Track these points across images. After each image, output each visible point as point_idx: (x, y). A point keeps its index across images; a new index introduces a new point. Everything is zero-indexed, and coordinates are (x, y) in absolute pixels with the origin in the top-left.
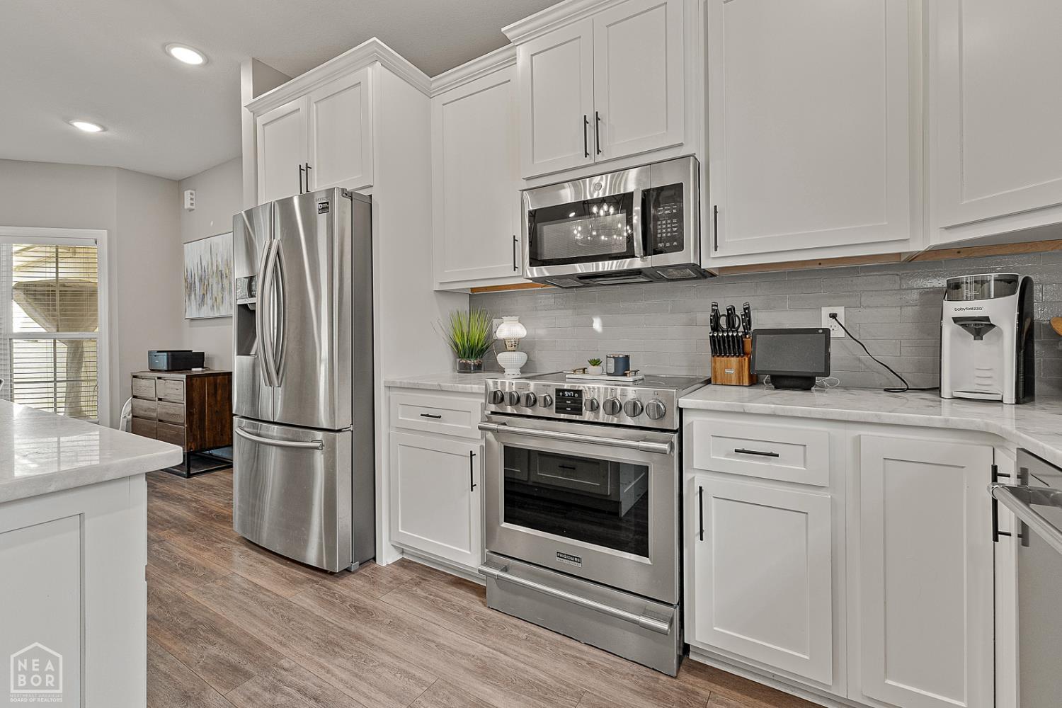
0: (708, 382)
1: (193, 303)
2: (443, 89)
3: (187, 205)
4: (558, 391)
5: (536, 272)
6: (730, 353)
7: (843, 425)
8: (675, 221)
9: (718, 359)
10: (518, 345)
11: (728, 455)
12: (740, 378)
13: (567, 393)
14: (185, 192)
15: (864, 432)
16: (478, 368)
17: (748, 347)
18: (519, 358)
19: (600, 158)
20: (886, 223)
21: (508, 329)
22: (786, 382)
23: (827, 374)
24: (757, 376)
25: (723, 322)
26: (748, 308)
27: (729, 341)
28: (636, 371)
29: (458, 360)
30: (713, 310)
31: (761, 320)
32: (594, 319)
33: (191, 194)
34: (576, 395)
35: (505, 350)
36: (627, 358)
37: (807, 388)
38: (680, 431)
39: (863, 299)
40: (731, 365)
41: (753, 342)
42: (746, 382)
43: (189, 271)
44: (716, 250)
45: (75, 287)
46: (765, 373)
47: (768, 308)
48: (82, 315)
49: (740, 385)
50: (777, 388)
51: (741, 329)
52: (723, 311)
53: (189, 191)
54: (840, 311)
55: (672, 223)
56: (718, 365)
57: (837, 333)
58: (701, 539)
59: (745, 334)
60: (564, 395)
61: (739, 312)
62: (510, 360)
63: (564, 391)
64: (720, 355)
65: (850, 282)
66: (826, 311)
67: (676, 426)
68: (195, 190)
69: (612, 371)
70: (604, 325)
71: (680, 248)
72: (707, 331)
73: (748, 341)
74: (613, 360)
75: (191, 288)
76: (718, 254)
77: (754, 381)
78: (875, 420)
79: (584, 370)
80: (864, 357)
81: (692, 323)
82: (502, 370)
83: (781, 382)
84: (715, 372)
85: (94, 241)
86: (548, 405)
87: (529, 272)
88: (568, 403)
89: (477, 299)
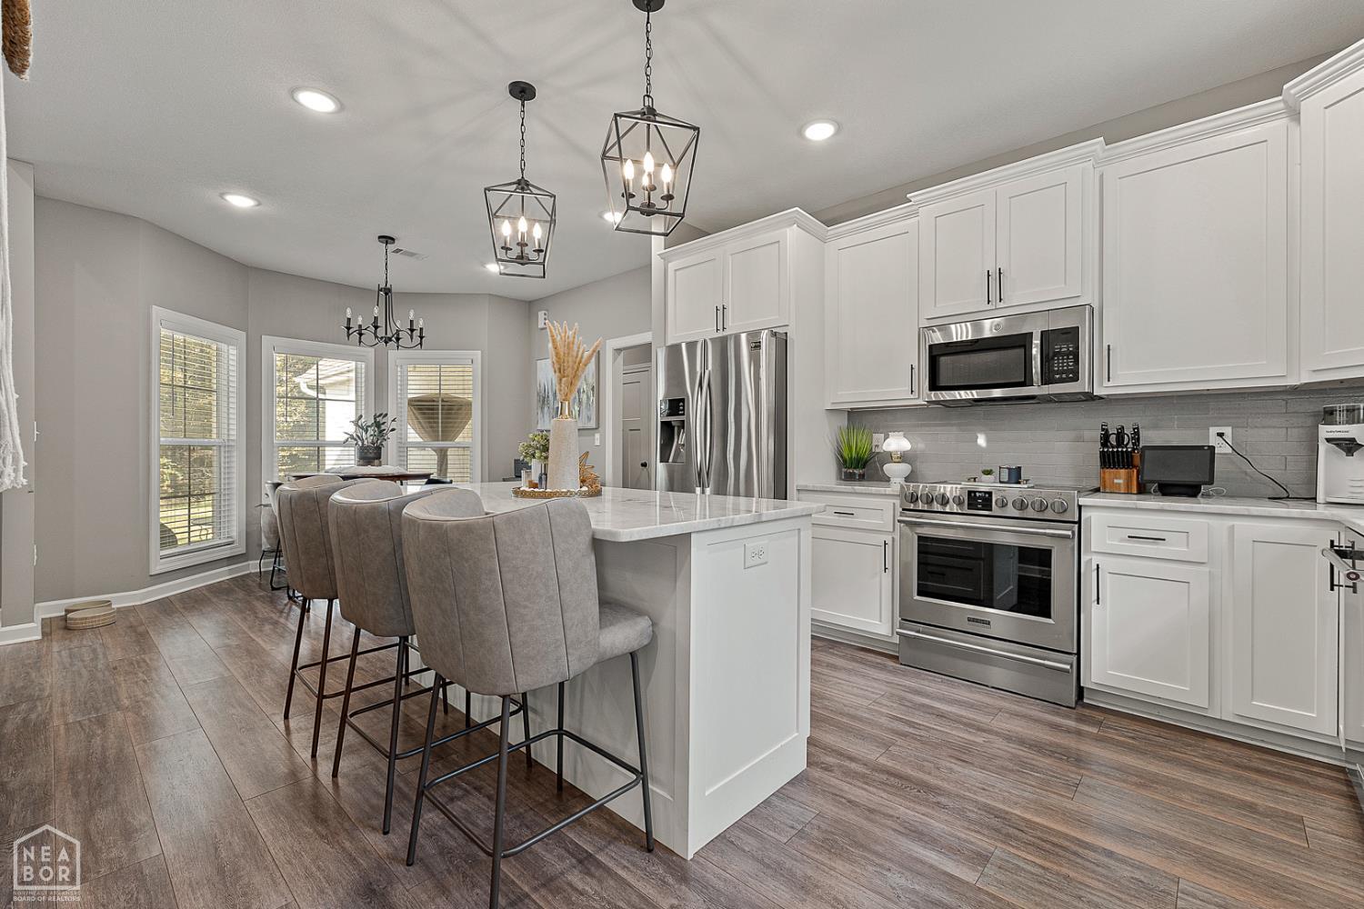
0: (1097, 490)
1: (546, 416)
2: (839, 236)
3: (541, 325)
4: (970, 492)
5: (934, 396)
6: (1119, 466)
7: (1219, 517)
8: (1071, 357)
9: (1107, 470)
10: (904, 458)
11: (1122, 540)
12: (1128, 485)
13: (978, 494)
14: (539, 313)
15: (1237, 523)
16: (862, 477)
17: (1137, 461)
18: (904, 468)
19: (1002, 305)
20: (1265, 362)
21: (896, 443)
22: (1174, 490)
23: (1211, 482)
24: (1145, 486)
25: (1113, 439)
26: (1138, 428)
27: (1118, 456)
28: (1027, 481)
29: (844, 470)
30: (1103, 430)
31: (1150, 437)
32: (979, 435)
33: (545, 314)
34: (987, 495)
35: (892, 461)
36: (1019, 469)
37: (1194, 495)
38: (1079, 522)
39: (1250, 420)
40: (1120, 477)
41: (1142, 457)
42: (1135, 490)
43: (542, 385)
44: (1109, 380)
45: (453, 401)
46: (1154, 482)
47: (1156, 427)
48: (453, 427)
49: (1129, 492)
50: (1164, 494)
51: (1130, 445)
52: (1112, 431)
53: (543, 312)
54: (1228, 431)
55: (1068, 358)
56: (1107, 476)
57: (1222, 449)
58: (1098, 603)
59: (1134, 449)
60: (975, 495)
61: (1129, 431)
62: (896, 471)
63: (975, 492)
64: (1109, 467)
65: (1237, 406)
66: (1213, 431)
67: (1077, 520)
68: (547, 310)
69: (1006, 480)
70: (988, 441)
71: (1076, 379)
72: (1098, 447)
73: (1137, 455)
74: (1007, 471)
75: (544, 401)
76: (1110, 384)
77: (1142, 490)
78: (1246, 513)
79: (975, 479)
80: (1250, 470)
81: (1079, 439)
82: (888, 480)
83: (1167, 490)
84: (1104, 482)
85: (470, 361)
86: (960, 504)
87: (925, 396)
88: (979, 502)
89: (856, 416)
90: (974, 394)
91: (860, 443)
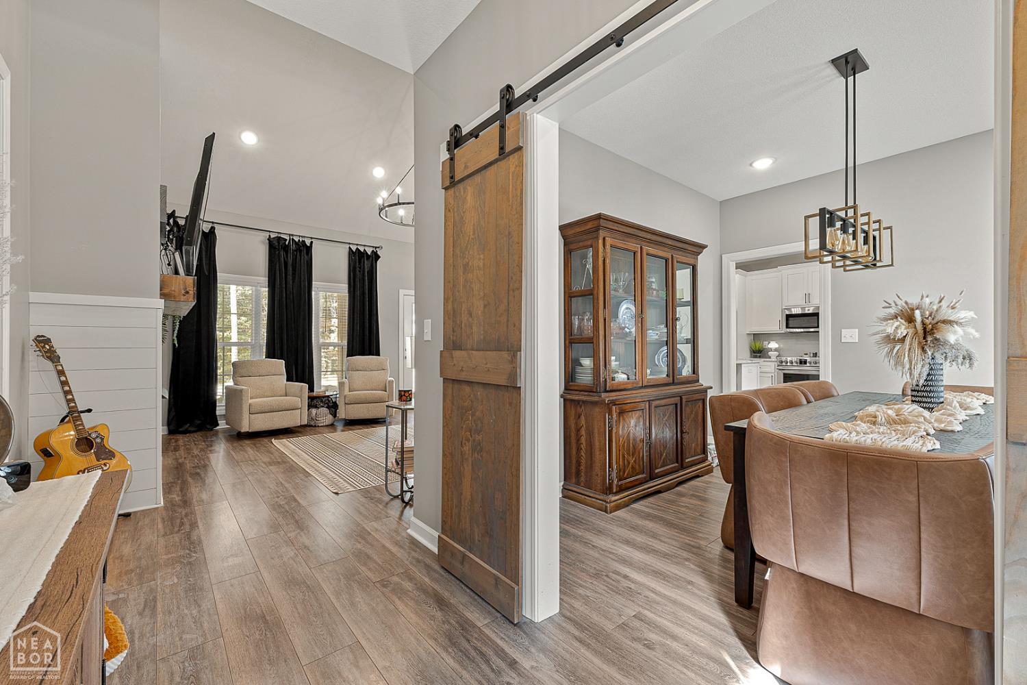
4: (799, 360)
5: (788, 330)
10: (776, 350)
16: (760, 357)
18: (777, 353)
19: (810, 303)
21: (773, 345)
29: (753, 354)
34: (806, 361)
35: (771, 351)
62: (773, 354)
63: (801, 360)
69: (812, 356)
70: (806, 344)
79: (801, 356)
82: (770, 358)
86: (797, 363)
87: (784, 330)
88: (802, 362)
89: (756, 336)
90: (802, 330)
91: (758, 345)
